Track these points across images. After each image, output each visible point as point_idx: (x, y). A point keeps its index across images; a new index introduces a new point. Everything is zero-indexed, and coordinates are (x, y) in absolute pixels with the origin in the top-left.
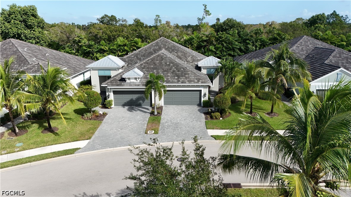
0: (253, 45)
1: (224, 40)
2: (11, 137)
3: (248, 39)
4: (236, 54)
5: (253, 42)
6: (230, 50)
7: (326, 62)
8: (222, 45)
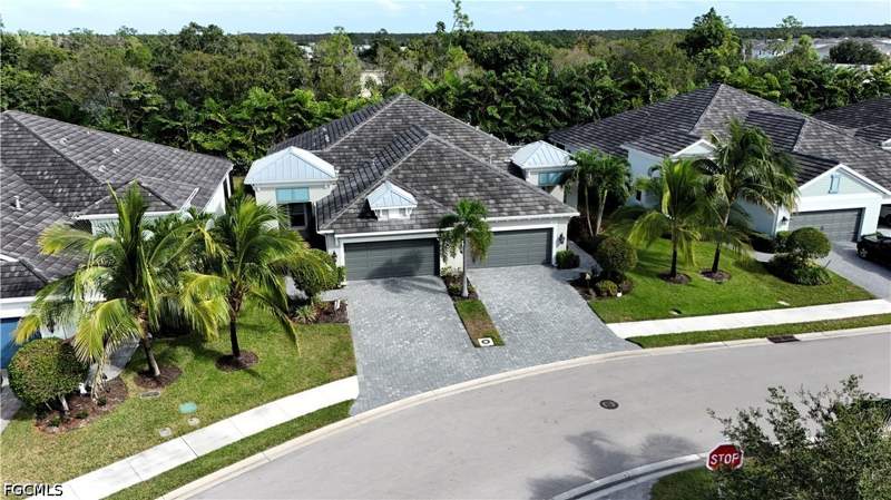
0: (586, 104)
1: (519, 91)
2: (151, 391)
3: (574, 89)
4: (548, 124)
5: (586, 96)
6: (536, 114)
7: (796, 149)
8: (516, 102)
